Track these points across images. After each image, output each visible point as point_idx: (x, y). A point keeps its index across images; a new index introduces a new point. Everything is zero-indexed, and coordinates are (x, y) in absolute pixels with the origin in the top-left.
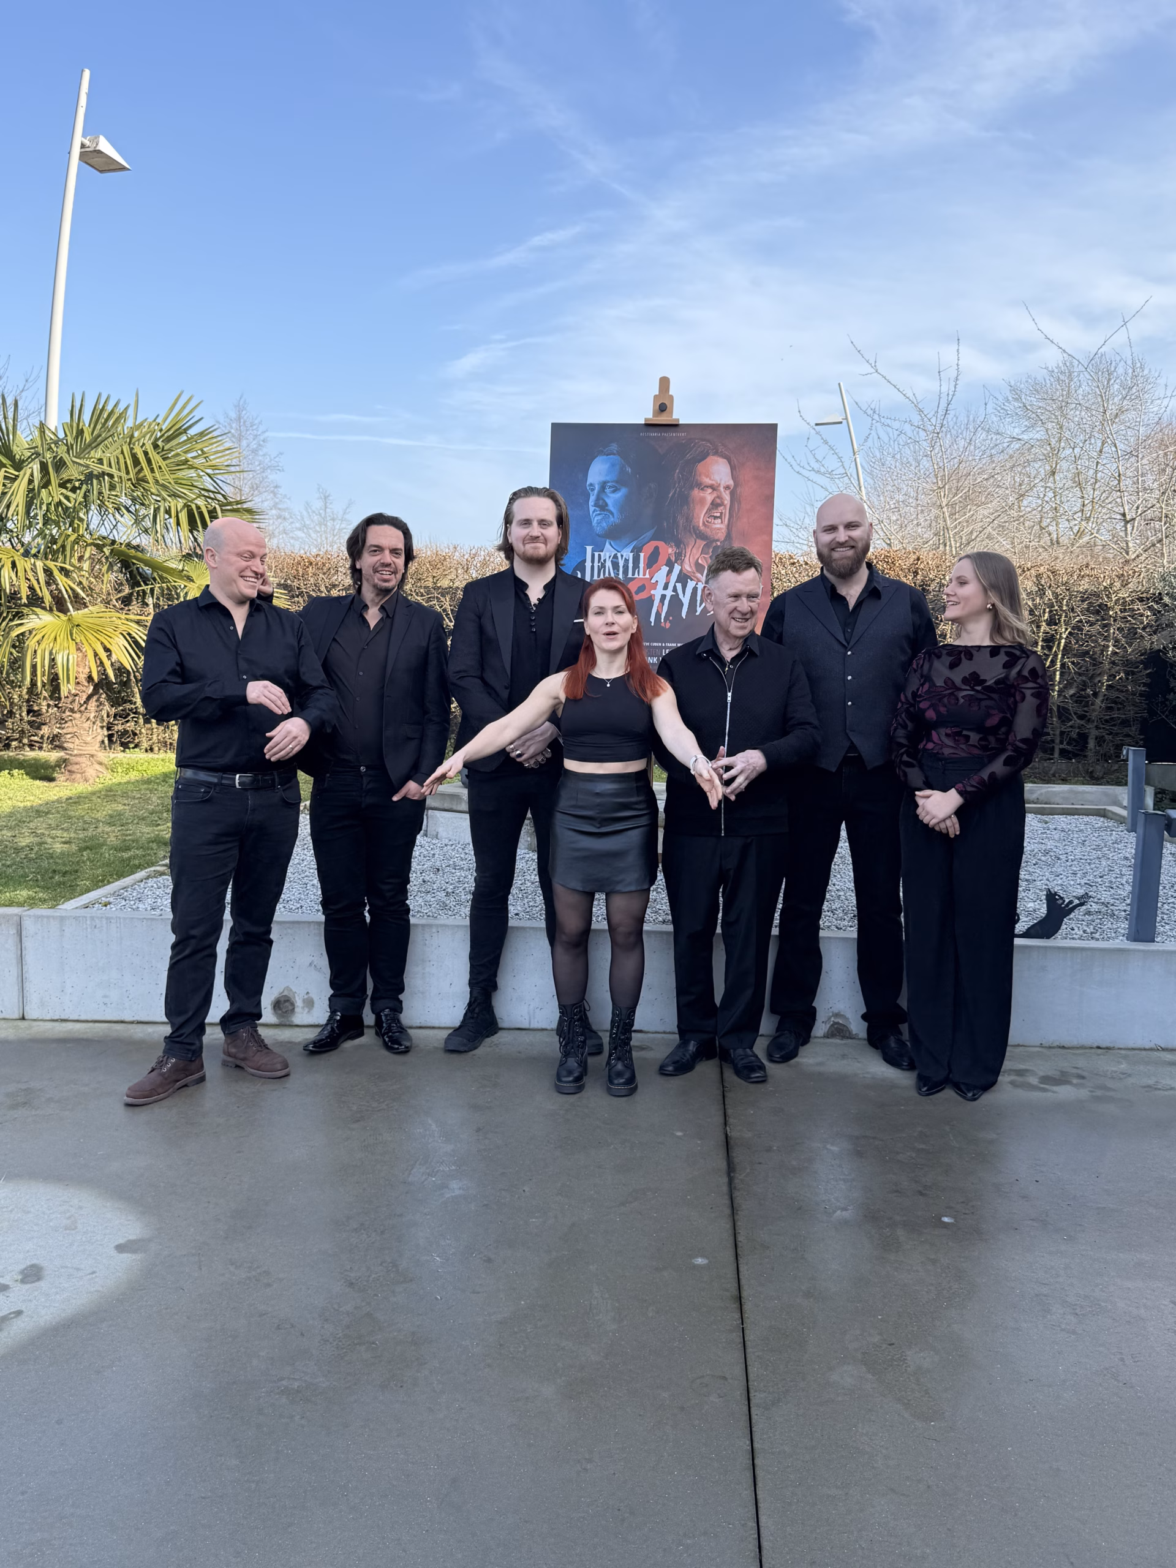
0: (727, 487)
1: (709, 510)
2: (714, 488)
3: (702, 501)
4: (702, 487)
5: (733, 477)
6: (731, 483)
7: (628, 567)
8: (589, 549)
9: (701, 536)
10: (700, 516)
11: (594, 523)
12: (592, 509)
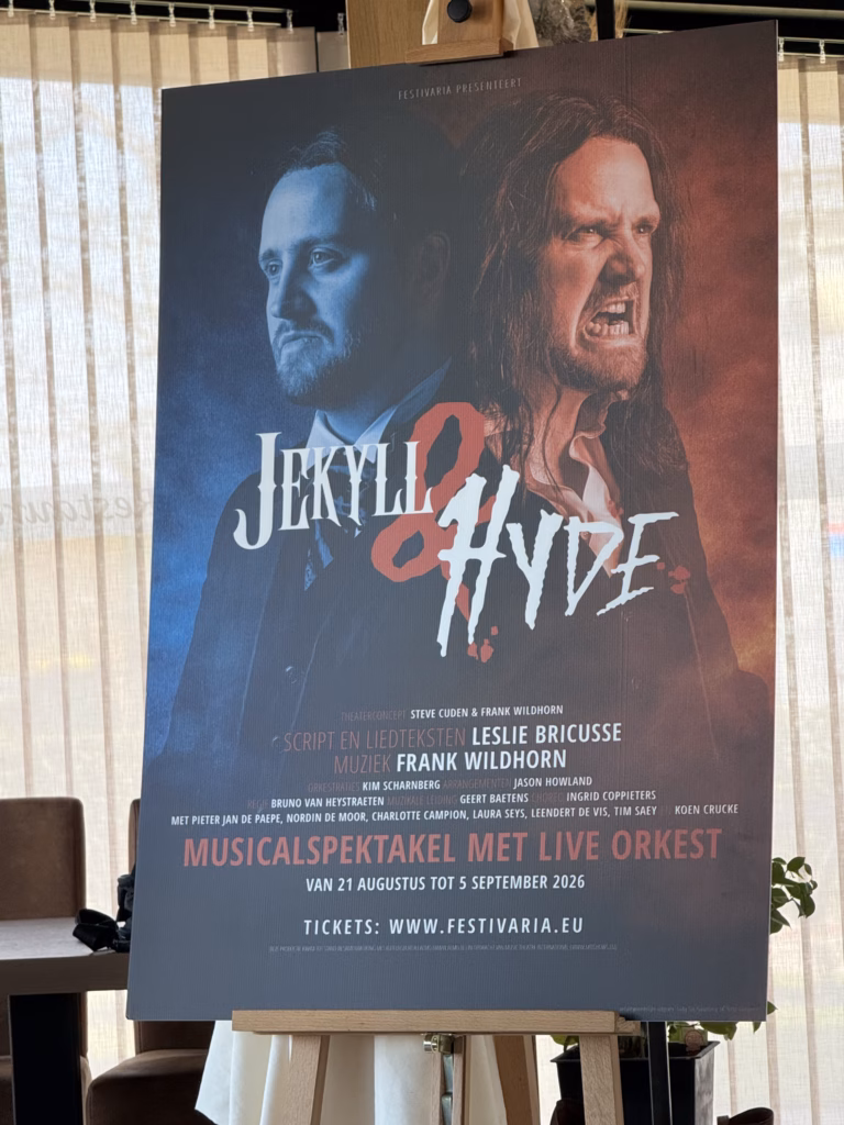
0: (642, 226)
1: (595, 298)
2: (605, 230)
3: (574, 273)
4: (573, 231)
5: (659, 194)
6: (653, 210)
7: (374, 485)
8: (268, 440)
9: (574, 376)
10: (572, 319)
11: (282, 364)
12: (273, 323)
